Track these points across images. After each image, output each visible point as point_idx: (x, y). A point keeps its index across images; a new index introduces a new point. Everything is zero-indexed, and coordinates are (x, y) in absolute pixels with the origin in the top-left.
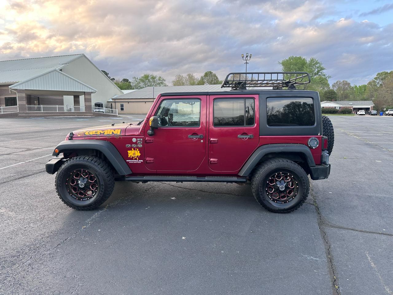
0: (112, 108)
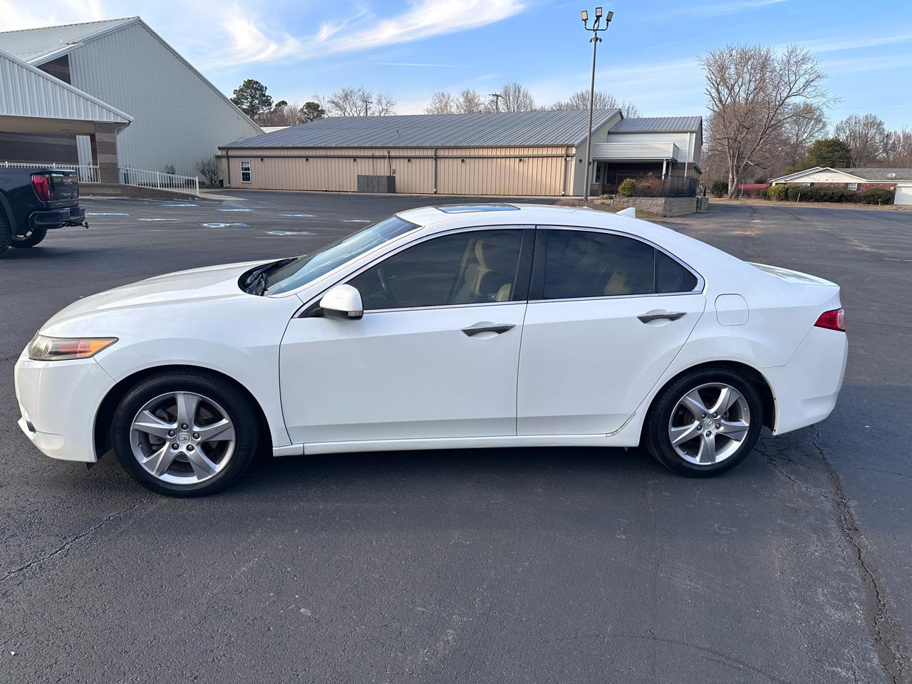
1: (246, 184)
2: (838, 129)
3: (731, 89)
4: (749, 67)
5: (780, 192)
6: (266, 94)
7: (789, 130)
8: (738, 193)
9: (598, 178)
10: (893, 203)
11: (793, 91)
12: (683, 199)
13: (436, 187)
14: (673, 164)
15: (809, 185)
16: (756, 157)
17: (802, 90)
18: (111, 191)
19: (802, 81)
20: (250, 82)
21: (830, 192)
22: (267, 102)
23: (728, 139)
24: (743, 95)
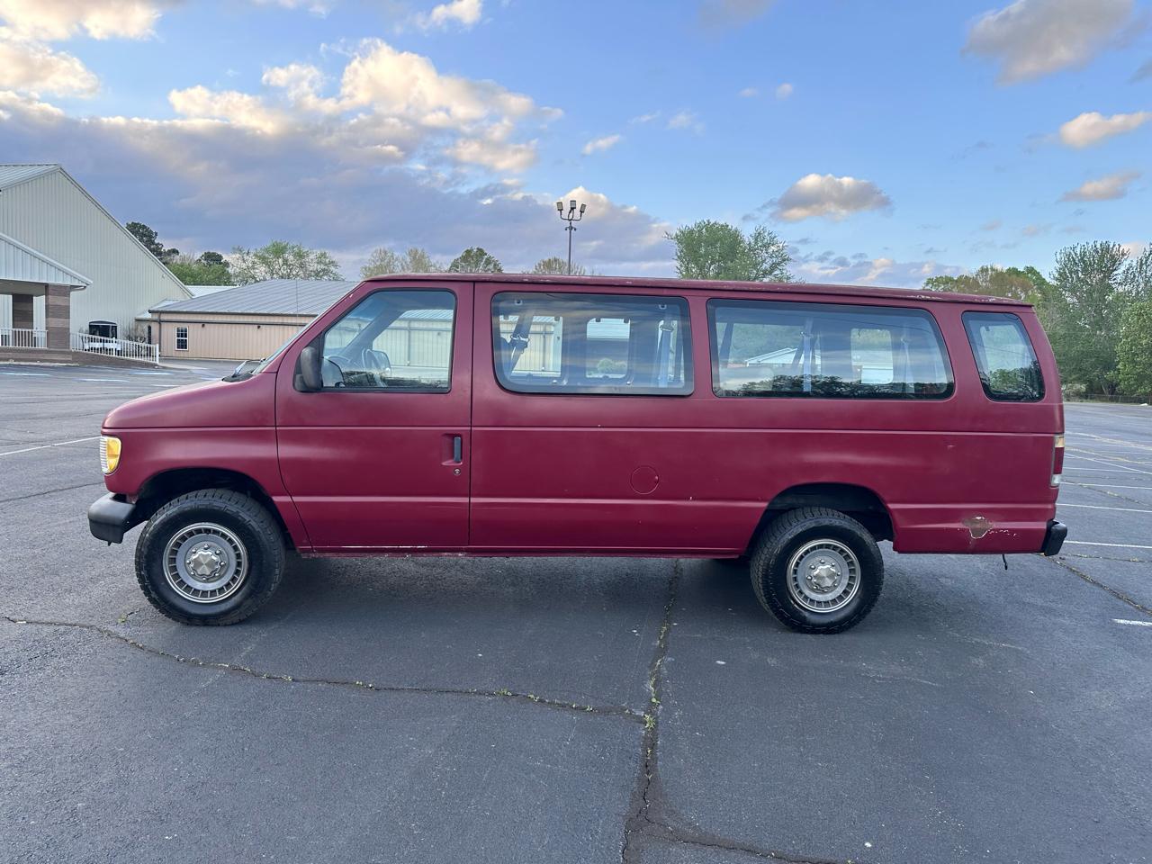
0: (150, 343)
1: (182, 353)
6: (156, 241)
13: (409, 359)
18: (61, 358)
20: (136, 225)
22: (158, 250)
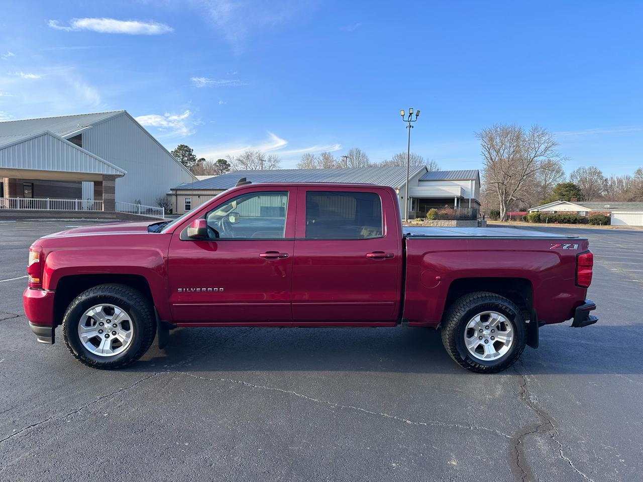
2: (572, 176)
3: (498, 152)
4: (509, 138)
5: (535, 217)
6: (193, 154)
7: (539, 177)
8: (507, 218)
9: (413, 208)
10: (610, 224)
11: (538, 153)
12: (468, 221)
14: (461, 200)
15: (554, 212)
16: (518, 194)
17: (543, 153)
18: (110, 216)
19: (543, 147)
20: (182, 146)
21: (568, 217)
22: (193, 159)
23: (498, 183)
24: (506, 155)
